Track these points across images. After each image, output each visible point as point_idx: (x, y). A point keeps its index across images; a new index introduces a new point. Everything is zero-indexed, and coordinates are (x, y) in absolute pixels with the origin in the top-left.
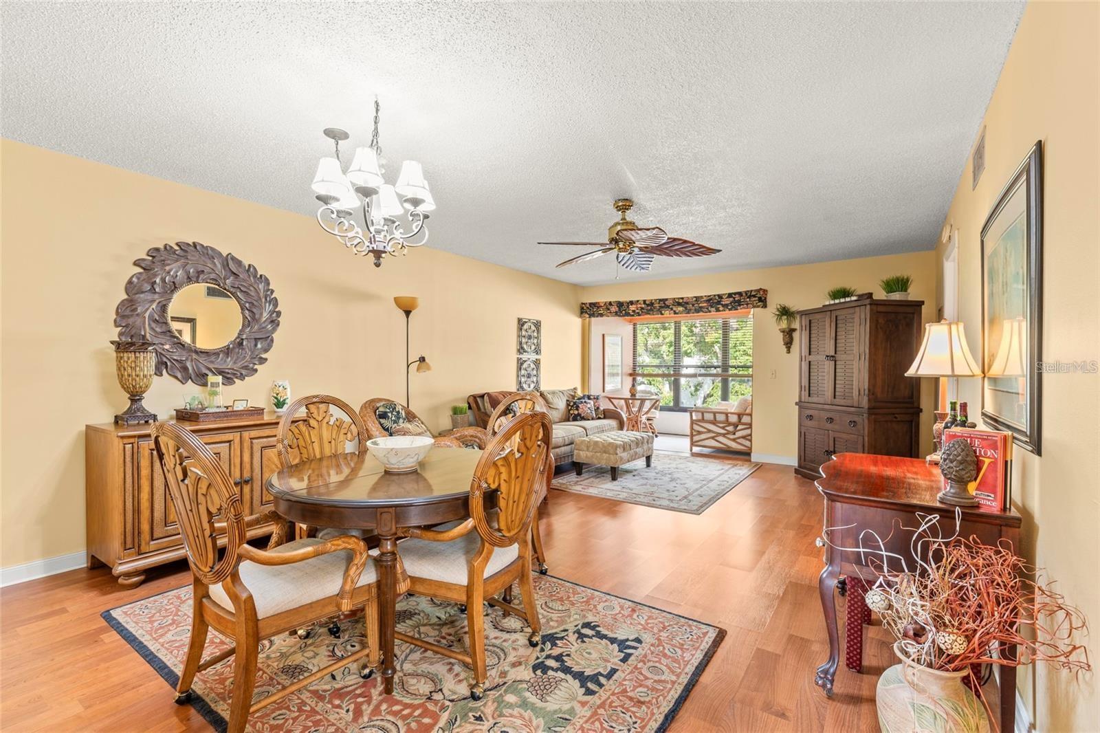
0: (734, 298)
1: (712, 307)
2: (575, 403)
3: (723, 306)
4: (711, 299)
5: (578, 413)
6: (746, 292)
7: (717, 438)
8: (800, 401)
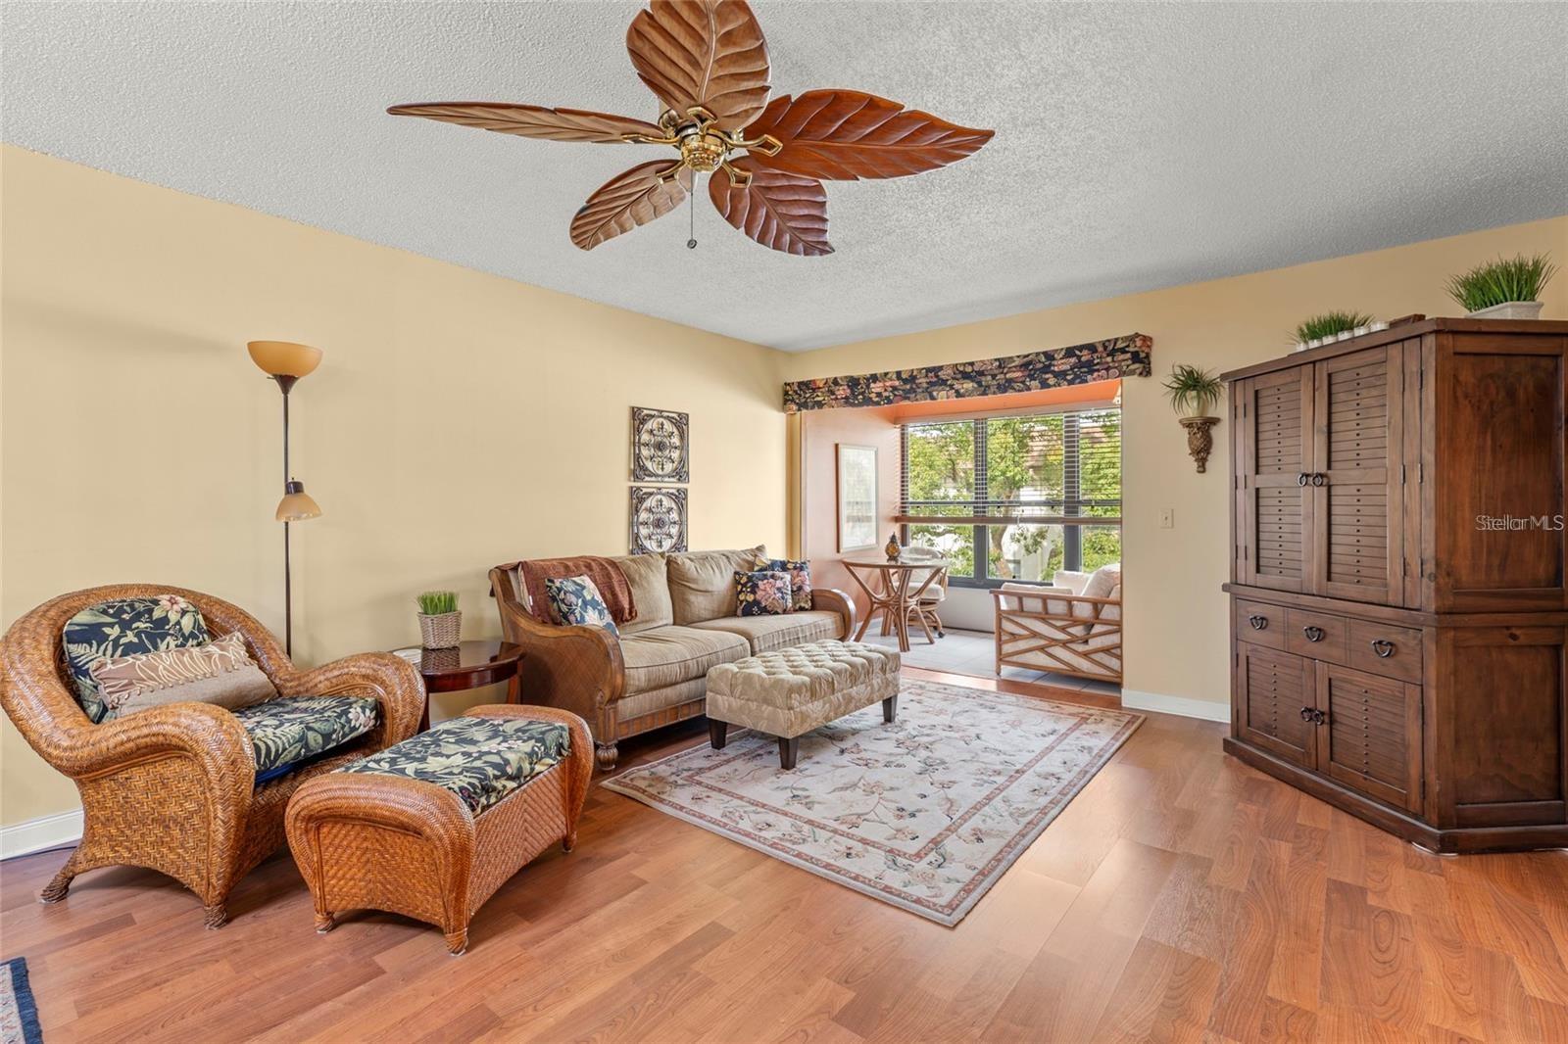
0: (1079, 357)
1: (1033, 378)
2: (750, 579)
3: (1056, 375)
4: (1030, 363)
5: (755, 600)
6: (1104, 345)
7: (1050, 650)
8: (1235, 582)
